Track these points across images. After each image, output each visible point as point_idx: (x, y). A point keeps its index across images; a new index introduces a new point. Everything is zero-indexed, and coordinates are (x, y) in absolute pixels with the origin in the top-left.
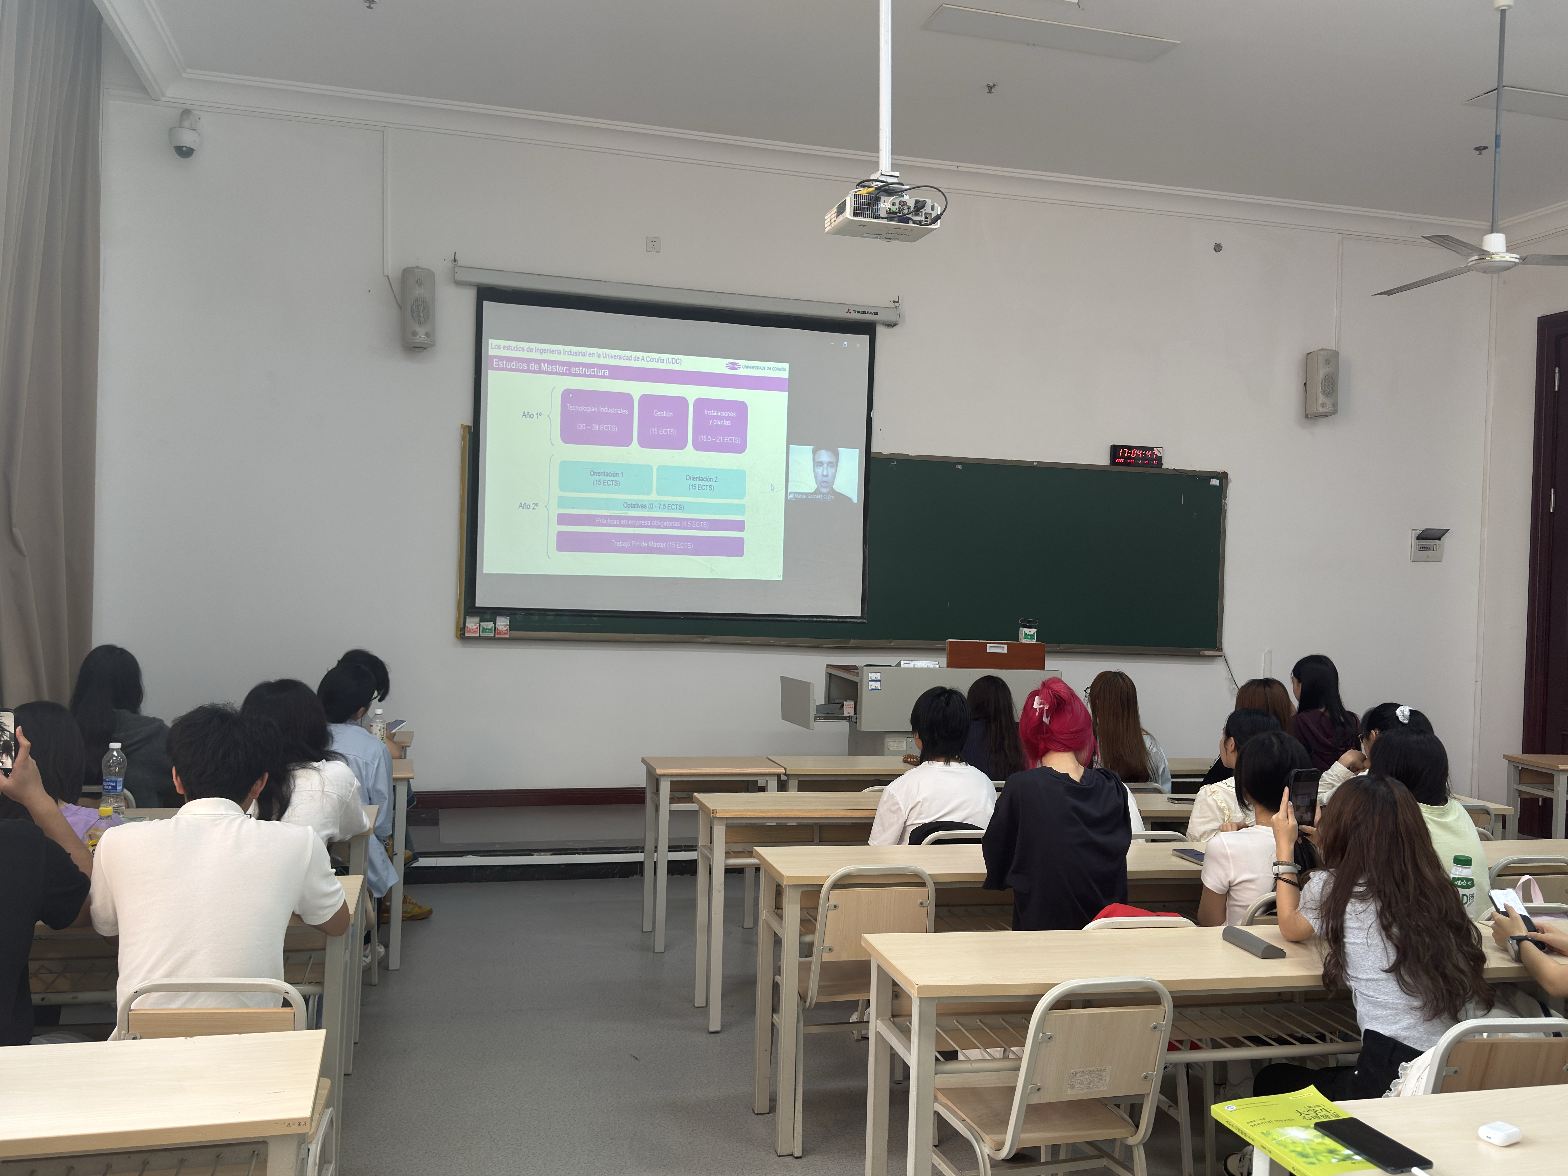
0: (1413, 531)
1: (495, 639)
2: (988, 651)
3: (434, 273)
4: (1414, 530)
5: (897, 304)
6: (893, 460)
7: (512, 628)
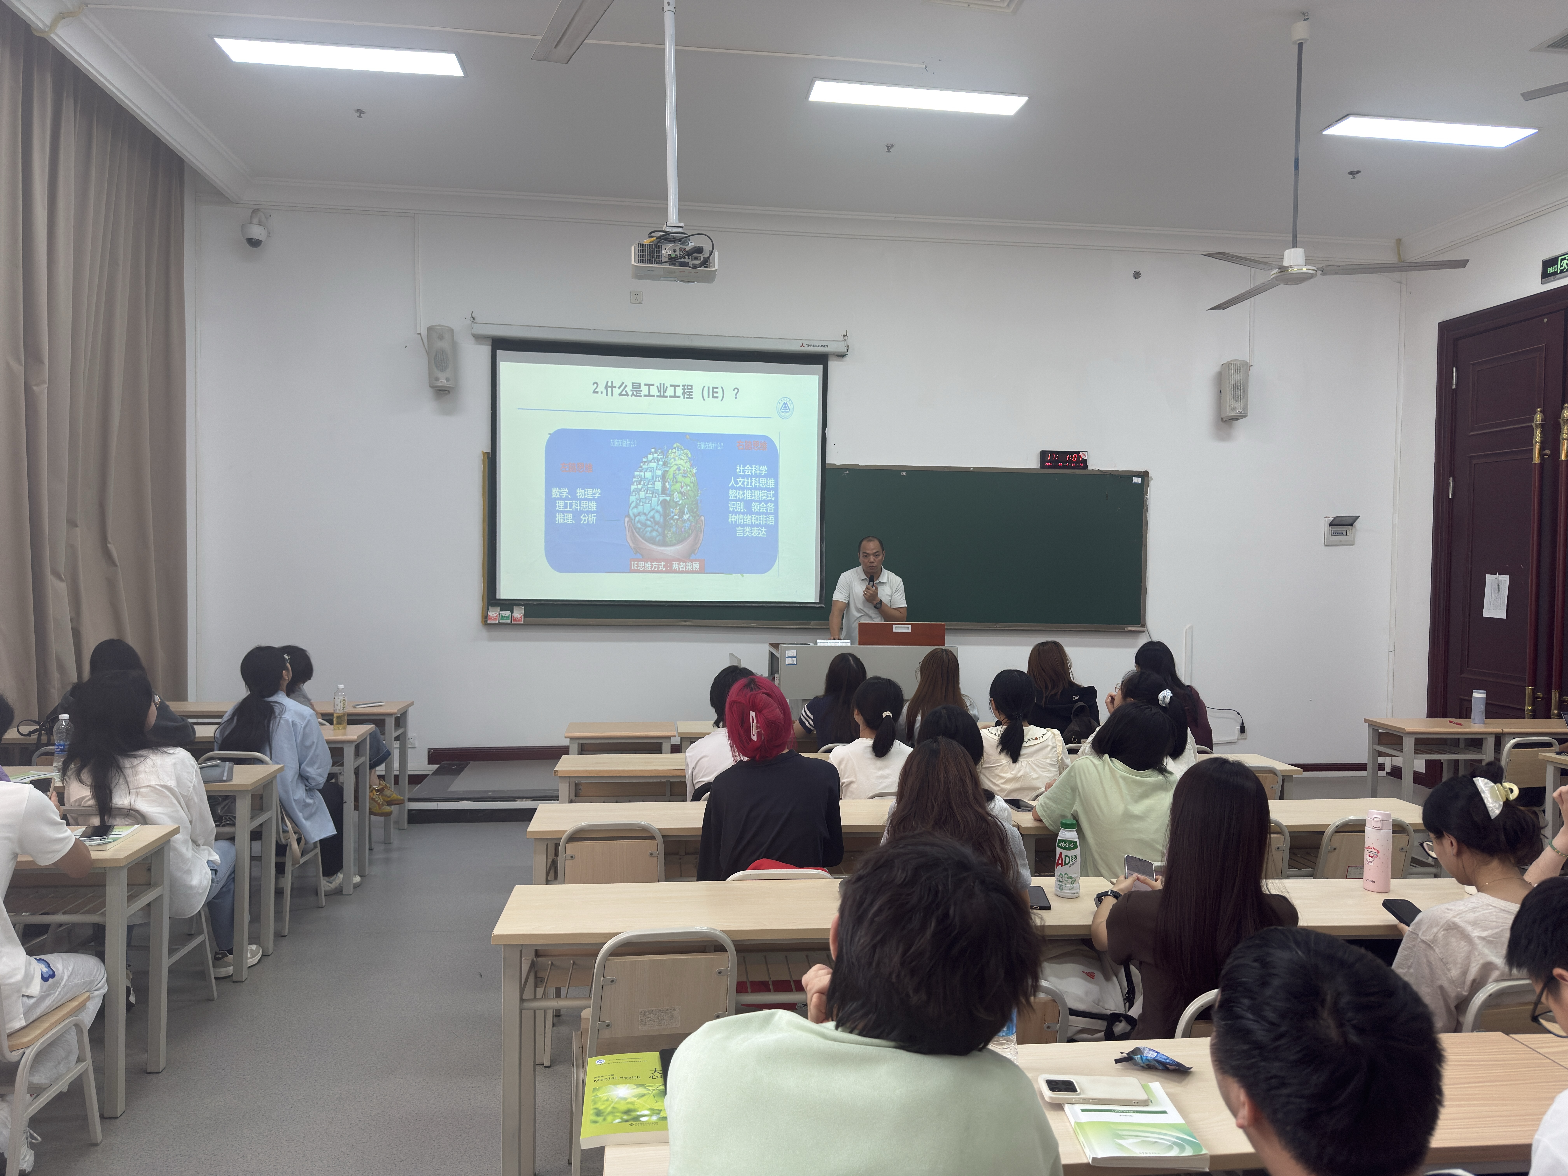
0: (1326, 519)
1: (512, 625)
2: (894, 630)
3: (453, 330)
4: (1327, 517)
5: (846, 338)
6: (845, 470)
7: (525, 616)
